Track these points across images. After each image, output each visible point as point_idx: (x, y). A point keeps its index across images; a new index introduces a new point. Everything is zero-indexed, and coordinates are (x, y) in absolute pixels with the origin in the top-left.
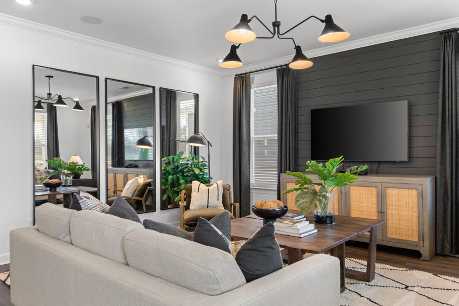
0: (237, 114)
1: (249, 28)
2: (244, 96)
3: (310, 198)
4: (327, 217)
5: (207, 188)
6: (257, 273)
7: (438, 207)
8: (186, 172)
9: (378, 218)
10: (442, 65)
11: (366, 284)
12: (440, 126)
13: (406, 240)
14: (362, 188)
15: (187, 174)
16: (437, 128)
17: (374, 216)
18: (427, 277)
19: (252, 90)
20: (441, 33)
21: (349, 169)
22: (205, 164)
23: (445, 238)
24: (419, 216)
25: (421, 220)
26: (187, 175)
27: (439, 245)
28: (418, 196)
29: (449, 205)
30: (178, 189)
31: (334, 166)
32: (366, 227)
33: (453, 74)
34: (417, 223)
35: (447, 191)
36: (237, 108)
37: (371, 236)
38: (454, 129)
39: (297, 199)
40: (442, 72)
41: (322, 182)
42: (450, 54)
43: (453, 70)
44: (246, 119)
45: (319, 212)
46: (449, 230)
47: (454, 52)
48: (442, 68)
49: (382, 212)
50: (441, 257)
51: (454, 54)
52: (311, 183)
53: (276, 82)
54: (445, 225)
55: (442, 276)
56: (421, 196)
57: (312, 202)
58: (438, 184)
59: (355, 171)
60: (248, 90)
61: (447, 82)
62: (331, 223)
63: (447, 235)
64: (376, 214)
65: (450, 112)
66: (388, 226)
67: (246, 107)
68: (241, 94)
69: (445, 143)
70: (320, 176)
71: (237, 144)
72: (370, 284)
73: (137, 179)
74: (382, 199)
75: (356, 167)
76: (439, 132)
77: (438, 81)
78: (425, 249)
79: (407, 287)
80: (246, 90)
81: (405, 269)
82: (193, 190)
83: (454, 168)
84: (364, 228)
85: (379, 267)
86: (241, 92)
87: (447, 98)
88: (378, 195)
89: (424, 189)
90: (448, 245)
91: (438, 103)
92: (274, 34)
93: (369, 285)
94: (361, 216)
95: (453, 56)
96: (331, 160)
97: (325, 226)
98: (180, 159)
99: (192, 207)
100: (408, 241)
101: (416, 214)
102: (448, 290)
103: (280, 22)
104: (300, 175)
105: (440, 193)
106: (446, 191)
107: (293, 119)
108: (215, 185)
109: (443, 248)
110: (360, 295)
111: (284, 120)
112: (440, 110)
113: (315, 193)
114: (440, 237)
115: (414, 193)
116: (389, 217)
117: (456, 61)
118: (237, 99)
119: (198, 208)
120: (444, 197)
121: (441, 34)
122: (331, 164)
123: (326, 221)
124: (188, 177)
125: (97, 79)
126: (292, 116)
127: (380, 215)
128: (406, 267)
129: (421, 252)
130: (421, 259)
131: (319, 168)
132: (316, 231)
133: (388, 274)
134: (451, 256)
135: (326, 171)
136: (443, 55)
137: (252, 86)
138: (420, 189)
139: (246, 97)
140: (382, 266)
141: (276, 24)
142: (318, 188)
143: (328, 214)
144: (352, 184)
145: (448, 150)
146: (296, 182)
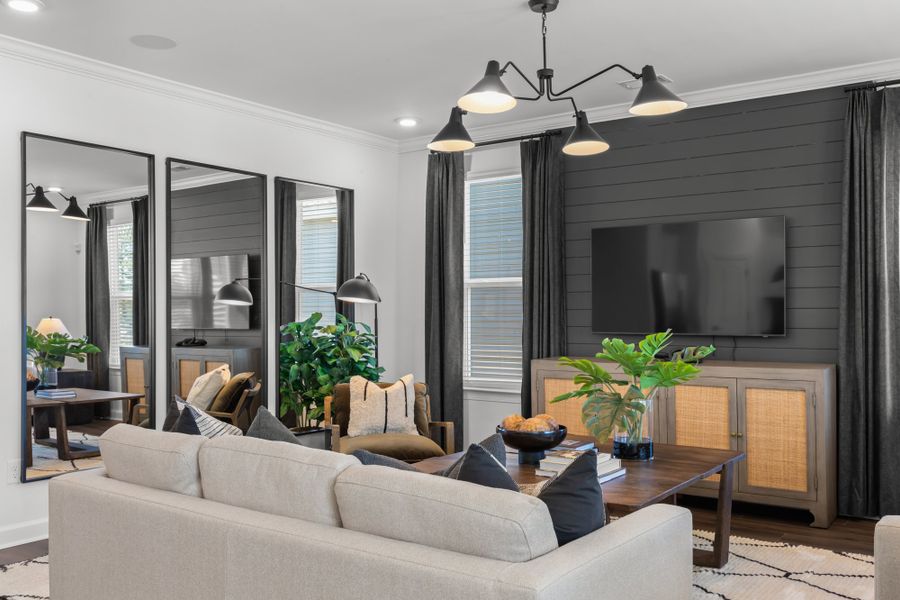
0: (435, 233)
1: (503, 89)
2: (451, 196)
3: (610, 410)
4: (640, 446)
5: (383, 390)
6: (574, 530)
7: (841, 424)
8: (330, 358)
9: (731, 447)
10: (848, 152)
11: (714, 572)
12: (845, 268)
13: (784, 490)
14: (698, 388)
15: (333, 361)
16: (840, 274)
17: (723, 444)
18: (824, 557)
19: (467, 184)
20: (847, 89)
21: (679, 354)
22: (368, 339)
23: (854, 484)
24: (808, 443)
25: (812, 450)
26: (335, 364)
27: (844, 498)
28: (807, 405)
29: (862, 421)
30: (314, 393)
31: (654, 349)
32: (713, 465)
33: (869, 169)
34: (805, 456)
35: (858, 394)
36: (435, 220)
37: (723, 480)
38: (870, 275)
39: (586, 411)
40: (847, 165)
41: (631, 378)
42: (862, 130)
43: (869, 162)
44: (454, 243)
45: (624, 437)
46: (861, 469)
47: (869, 127)
48: (848, 158)
49: (738, 437)
50: (847, 522)
51: (869, 131)
52: (608, 380)
53: (520, 170)
54: (854, 459)
55: (850, 554)
56: (812, 403)
57: (614, 417)
58: (843, 381)
59: (692, 358)
60: (458, 183)
61: (857, 184)
62: (648, 457)
63: (859, 479)
64: (727, 441)
65: (863, 243)
66: (749, 463)
67: (454, 220)
68: (445, 192)
69: (854, 301)
70: (627, 366)
71: (435, 297)
72: (721, 571)
73: (220, 372)
74: (738, 411)
75: (692, 349)
76: (844, 280)
77: (841, 182)
78: (820, 507)
79: (787, 575)
80: (454, 184)
81: (782, 544)
82: (352, 394)
83: (870, 350)
84: (708, 466)
85: (736, 542)
86: (445, 187)
87: (857, 216)
88: (730, 402)
89: (818, 390)
90: (859, 499)
91: (841, 224)
92: (541, 93)
93: (719, 573)
94: (697, 445)
95: (869, 136)
96: (649, 337)
97: (636, 464)
98: (314, 328)
99: (352, 431)
100: (788, 491)
101: (802, 439)
102: (860, 576)
103: (552, 71)
104: (586, 364)
105: (845, 397)
106: (856, 394)
107: (557, 247)
108: (398, 385)
109: (850, 505)
110: (706, 591)
111: (536, 249)
112: (845, 238)
113: (618, 400)
114: (844, 483)
115: (799, 397)
116: (752, 446)
117: (873, 144)
118: (436, 202)
119: (365, 433)
120: (853, 406)
121: (846, 91)
122: (650, 345)
123: (637, 454)
124: (335, 369)
125: (149, 161)
126: (553, 241)
127: (734, 441)
128: (784, 540)
129: (812, 511)
130: (811, 525)
131: (627, 352)
132: (624, 472)
133: (751, 553)
134: (865, 519)
135: (640, 359)
136: (849, 133)
137: (468, 175)
138: (811, 391)
139: (454, 198)
140: (740, 539)
141: (545, 75)
142: (623, 391)
143: (641, 441)
144: (688, 382)
145: (859, 315)
146: (576, 378)
